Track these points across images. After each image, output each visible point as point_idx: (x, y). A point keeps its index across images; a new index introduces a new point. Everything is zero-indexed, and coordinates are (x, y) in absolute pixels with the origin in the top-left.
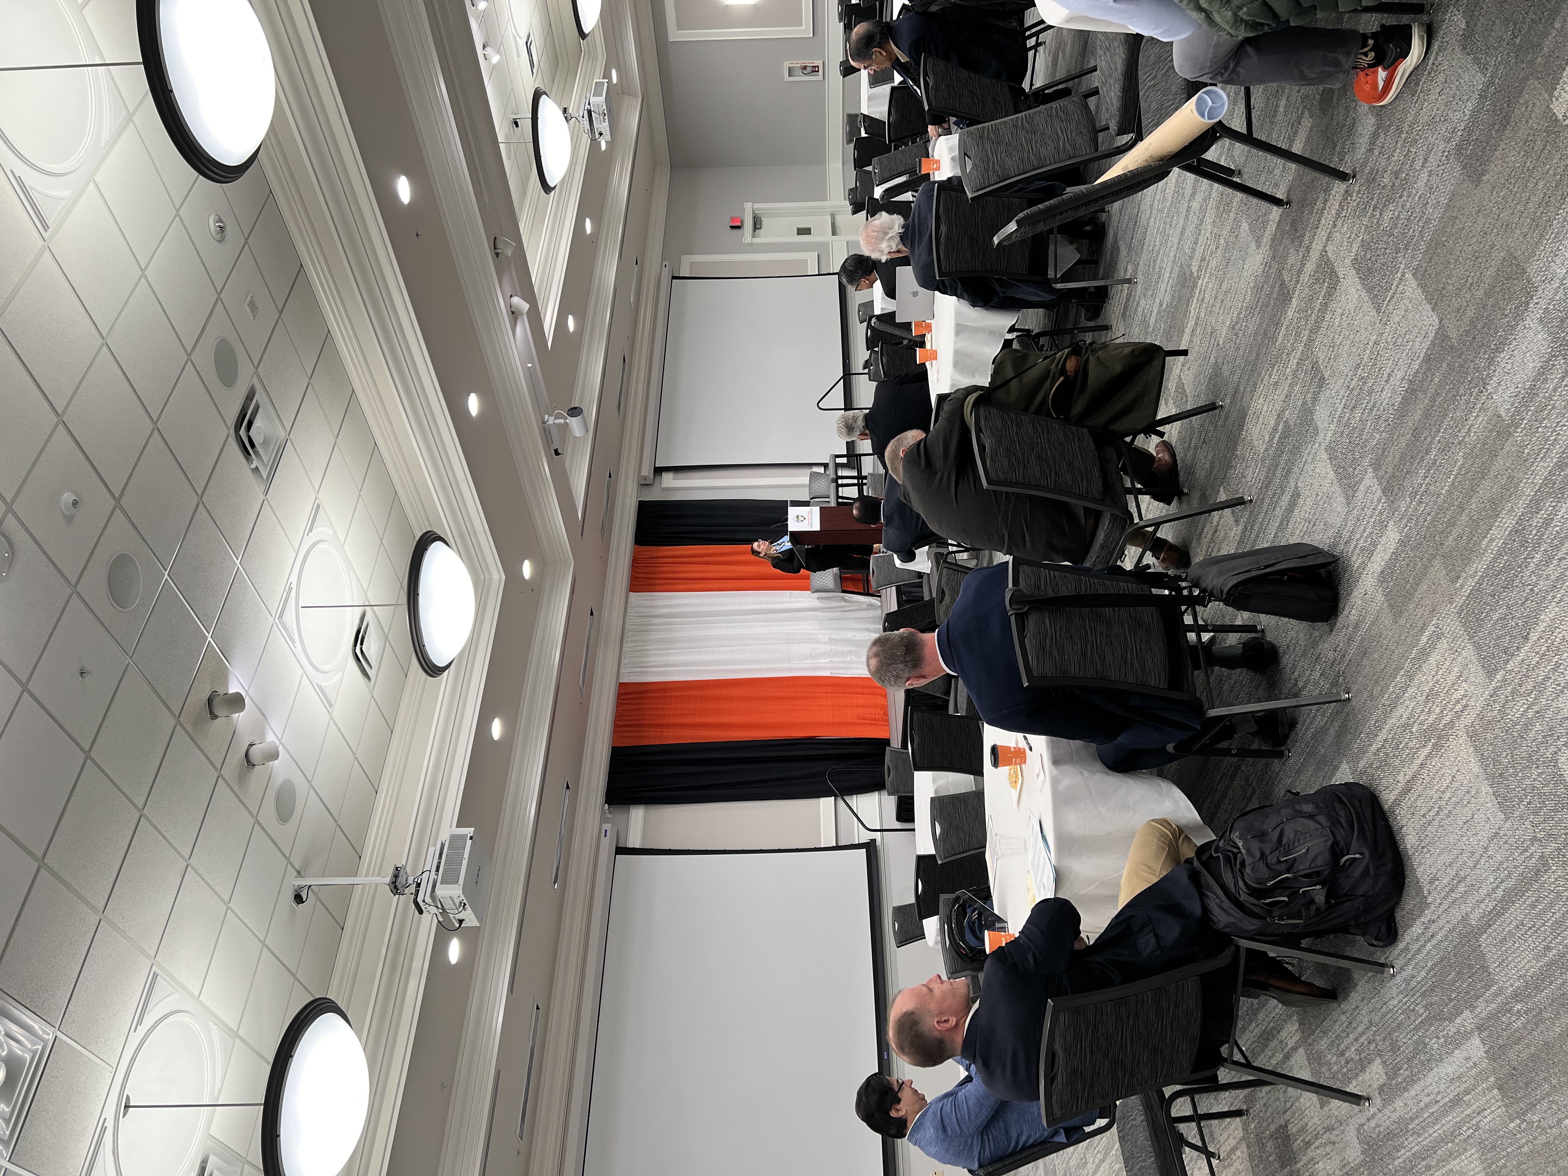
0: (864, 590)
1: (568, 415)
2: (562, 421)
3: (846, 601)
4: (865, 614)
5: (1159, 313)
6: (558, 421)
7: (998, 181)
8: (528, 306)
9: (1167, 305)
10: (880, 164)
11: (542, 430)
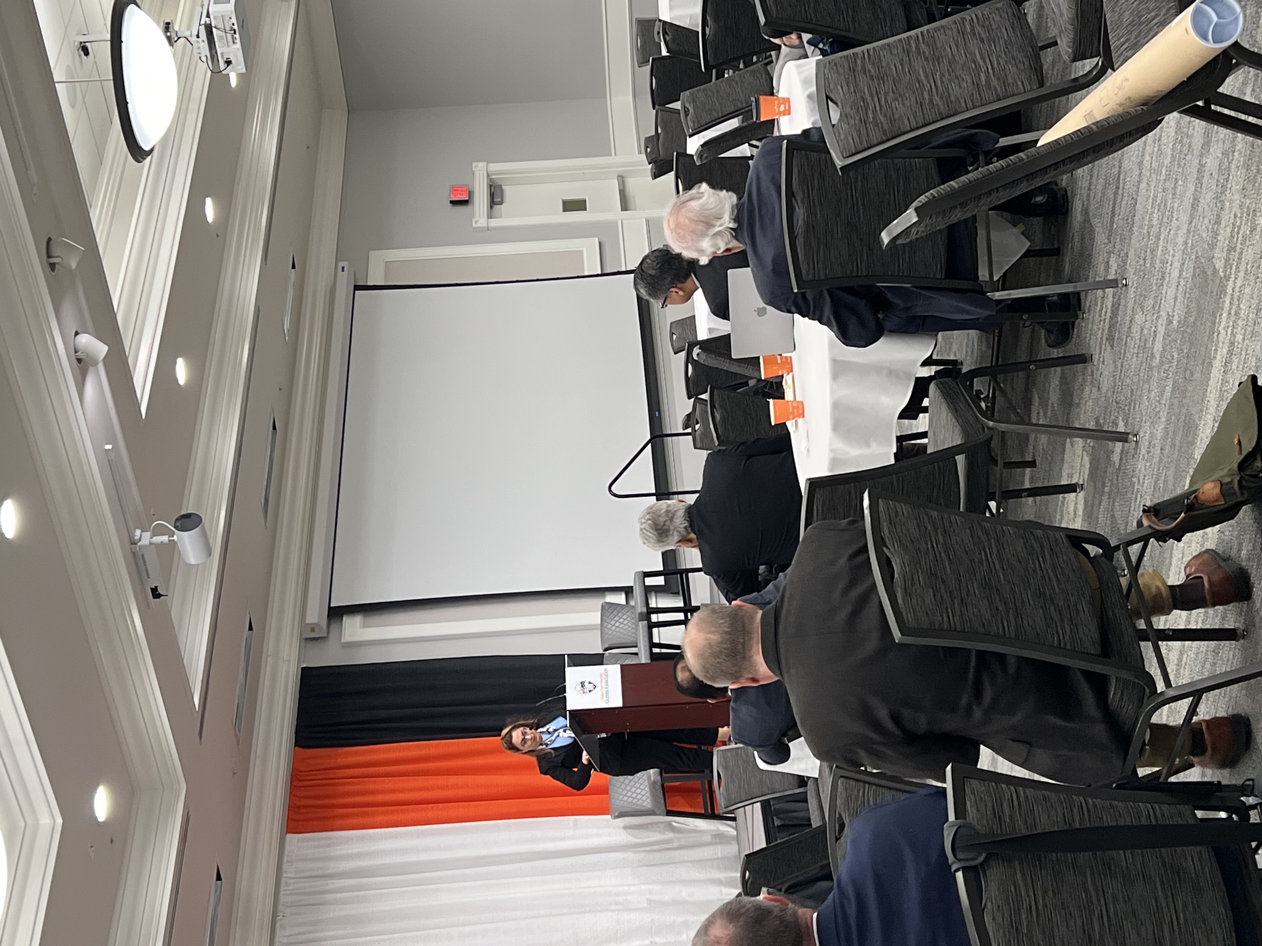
0: (706, 809)
1: (175, 527)
2: (165, 538)
3: (673, 829)
4: (707, 853)
5: (1167, 334)
6: (158, 539)
7: (884, 138)
8: (106, 348)
9: (1179, 322)
10: (694, 101)
11: (130, 556)
